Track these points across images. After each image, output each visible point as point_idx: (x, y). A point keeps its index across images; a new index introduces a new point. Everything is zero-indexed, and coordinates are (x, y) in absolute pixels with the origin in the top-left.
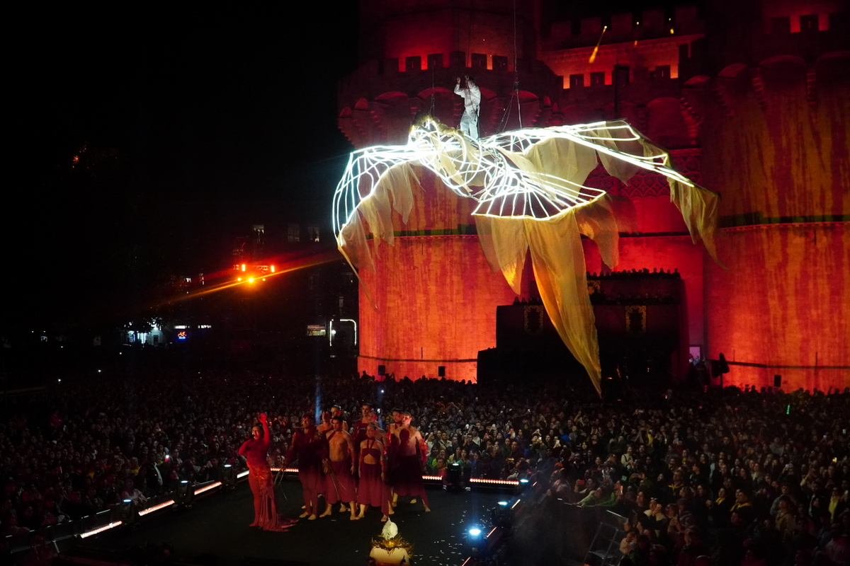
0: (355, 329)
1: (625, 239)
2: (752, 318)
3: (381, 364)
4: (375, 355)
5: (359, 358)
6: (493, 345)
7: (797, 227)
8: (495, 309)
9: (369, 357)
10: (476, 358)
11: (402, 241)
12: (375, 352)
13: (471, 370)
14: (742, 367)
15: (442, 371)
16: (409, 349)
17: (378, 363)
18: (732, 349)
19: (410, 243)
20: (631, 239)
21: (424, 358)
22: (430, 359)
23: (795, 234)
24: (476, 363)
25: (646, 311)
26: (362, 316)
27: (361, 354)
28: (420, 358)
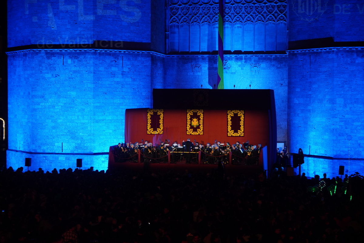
0: (4, 126)
1: (228, 56)
2: (324, 120)
3: (28, 156)
4: (22, 149)
5: (7, 151)
6: (122, 141)
7: (359, 50)
8: (124, 111)
9: (17, 151)
10: (108, 151)
11: (47, 53)
12: (21, 146)
13: (103, 162)
14: (316, 159)
15: (79, 162)
16: (52, 144)
17: (25, 156)
18: (309, 145)
19: (53, 54)
20: (233, 56)
21: (64, 152)
22: (69, 152)
23: (358, 56)
24: (108, 156)
25: (244, 115)
26: (10, 116)
27: (9, 148)
28: (61, 152)
